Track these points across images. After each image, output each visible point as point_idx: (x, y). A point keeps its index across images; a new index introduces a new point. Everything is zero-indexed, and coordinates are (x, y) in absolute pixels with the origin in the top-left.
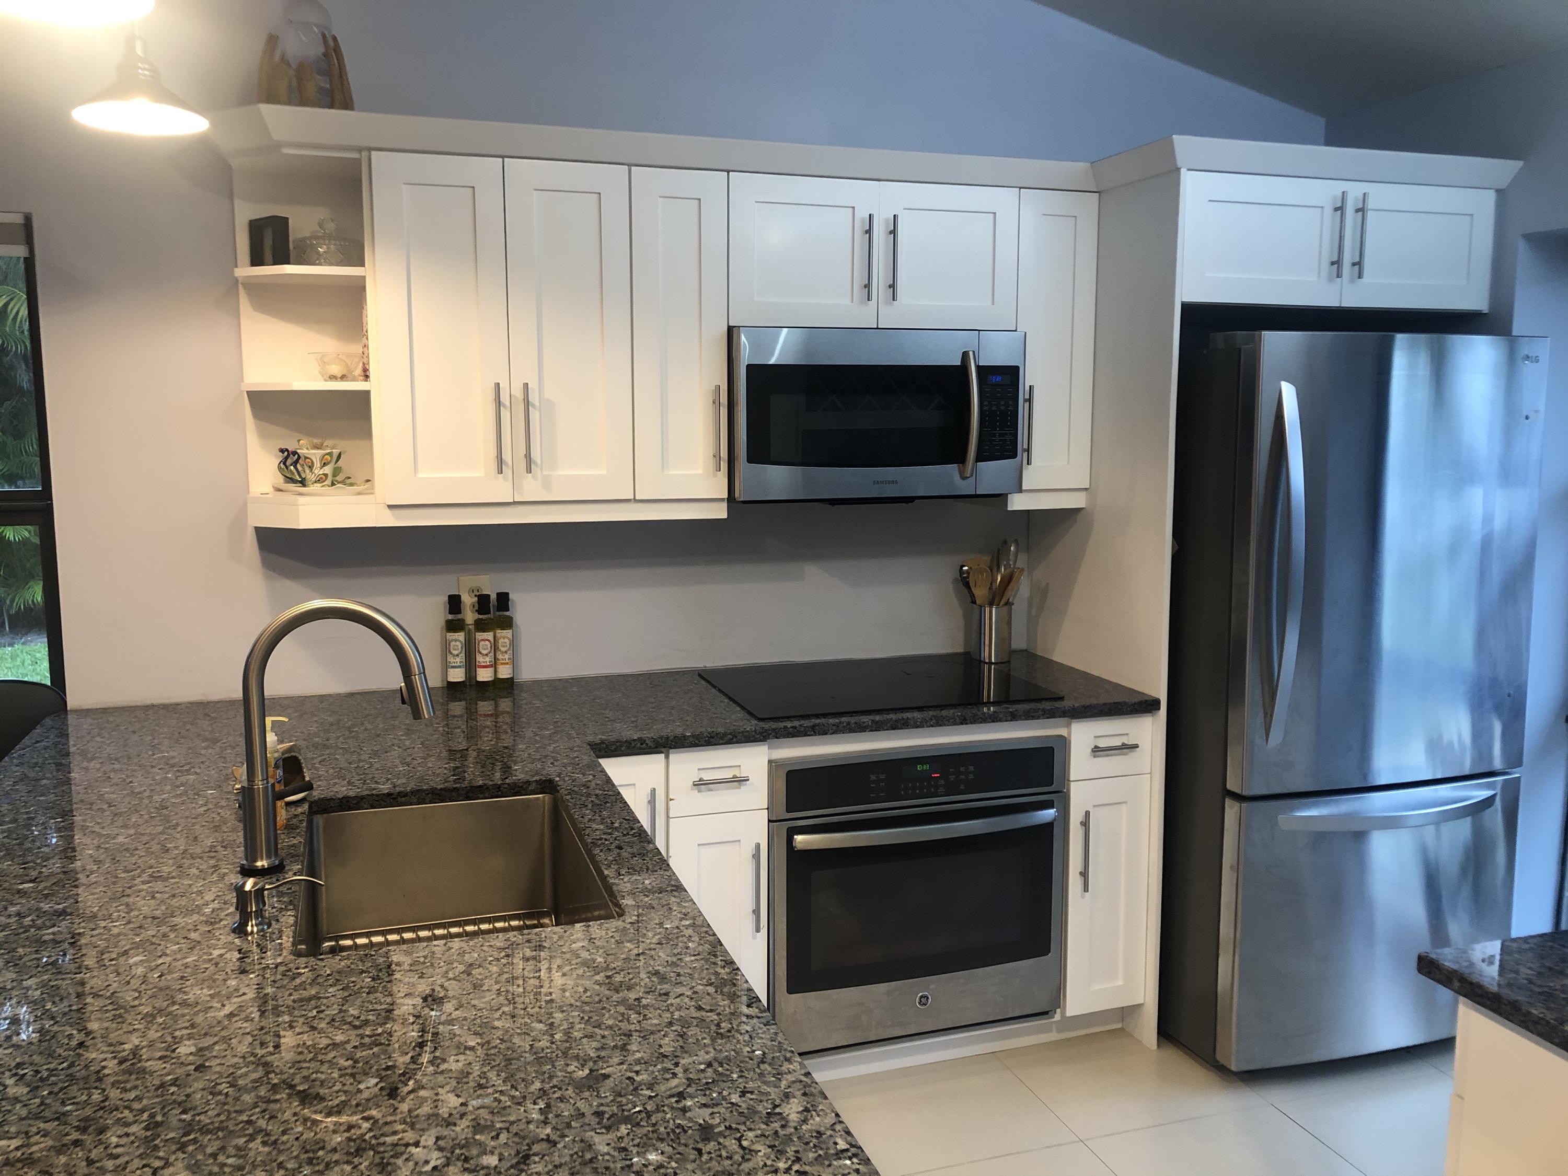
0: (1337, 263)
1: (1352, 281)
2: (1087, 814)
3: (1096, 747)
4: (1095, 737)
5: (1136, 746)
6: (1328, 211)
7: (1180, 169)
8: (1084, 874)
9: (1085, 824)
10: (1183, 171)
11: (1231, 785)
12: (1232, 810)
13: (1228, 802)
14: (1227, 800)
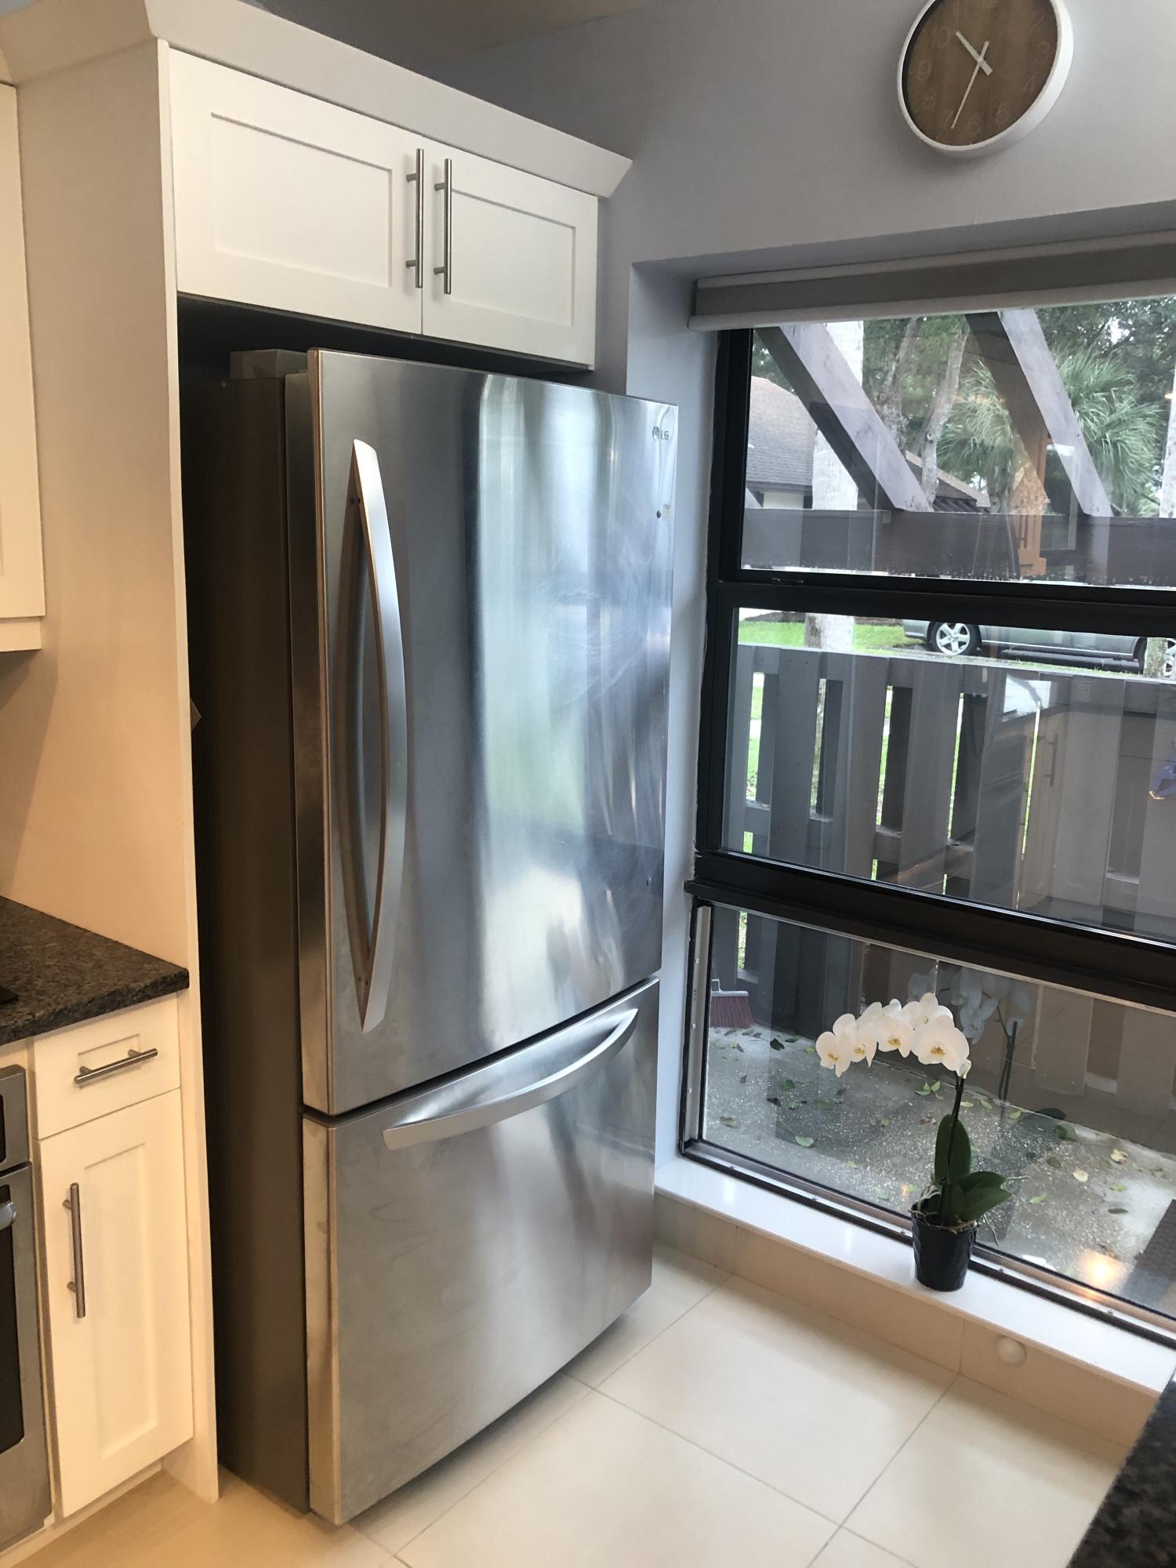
0: (415, 264)
1: (435, 297)
2: (74, 1190)
3: (84, 1071)
4: (80, 1054)
5: (153, 1053)
6: (399, 178)
7: (156, 39)
8: (77, 1286)
9: (73, 1203)
10: (163, 45)
11: (311, 1098)
12: (313, 1137)
13: (308, 1125)
14: (305, 1121)
